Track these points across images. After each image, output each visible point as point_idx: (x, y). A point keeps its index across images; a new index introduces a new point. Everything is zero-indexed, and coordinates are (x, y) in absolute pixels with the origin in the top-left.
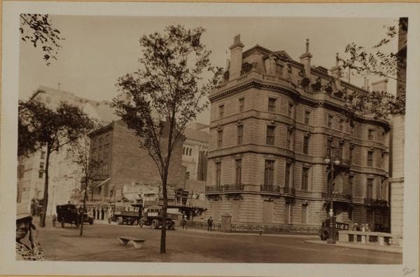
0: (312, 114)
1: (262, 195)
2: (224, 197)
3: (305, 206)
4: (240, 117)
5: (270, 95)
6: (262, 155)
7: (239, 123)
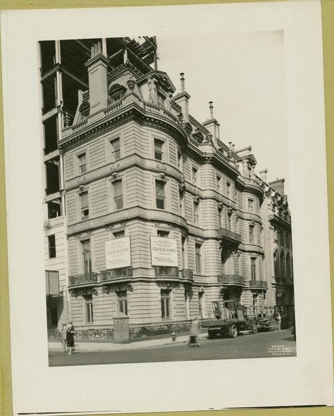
0: (199, 171)
1: (158, 283)
2: (100, 290)
3: (201, 294)
4: (115, 167)
5: (154, 133)
6: (153, 224)
7: (115, 177)
